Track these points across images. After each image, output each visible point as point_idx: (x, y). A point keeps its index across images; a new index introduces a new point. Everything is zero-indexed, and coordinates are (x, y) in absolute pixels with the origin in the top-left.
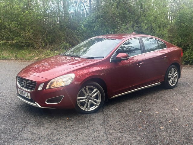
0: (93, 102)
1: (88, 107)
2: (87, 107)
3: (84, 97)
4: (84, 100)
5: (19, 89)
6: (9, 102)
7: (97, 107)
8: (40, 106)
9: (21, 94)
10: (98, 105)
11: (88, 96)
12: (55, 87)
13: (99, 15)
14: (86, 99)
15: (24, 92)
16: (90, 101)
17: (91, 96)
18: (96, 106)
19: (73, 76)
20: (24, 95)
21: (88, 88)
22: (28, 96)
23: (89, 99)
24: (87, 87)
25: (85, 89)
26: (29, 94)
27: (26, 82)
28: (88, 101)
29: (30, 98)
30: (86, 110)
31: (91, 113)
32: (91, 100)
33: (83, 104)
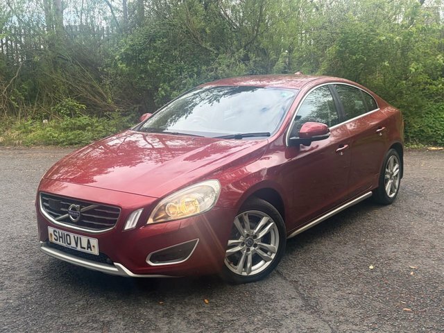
0: (260, 252)
1: (249, 265)
2: (245, 266)
3: (239, 241)
4: (238, 249)
5: (51, 230)
6: (5, 263)
7: (268, 263)
8: (130, 274)
9: (60, 243)
10: (273, 256)
11: (248, 235)
12: (169, 219)
13: (159, 32)
14: (243, 244)
15: (72, 235)
16: (252, 248)
17: (255, 237)
18: (266, 262)
19: (215, 185)
20: (73, 244)
21: (249, 216)
22: (89, 247)
23: (251, 244)
24: (245, 214)
25: (241, 220)
26: (94, 242)
27: (81, 208)
28: (248, 250)
29: (96, 251)
30: (245, 274)
31: (255, 281)
32: (255, 245)
33: (235, 259)
